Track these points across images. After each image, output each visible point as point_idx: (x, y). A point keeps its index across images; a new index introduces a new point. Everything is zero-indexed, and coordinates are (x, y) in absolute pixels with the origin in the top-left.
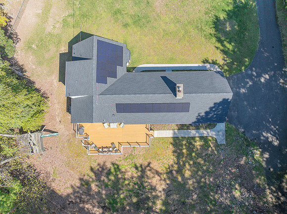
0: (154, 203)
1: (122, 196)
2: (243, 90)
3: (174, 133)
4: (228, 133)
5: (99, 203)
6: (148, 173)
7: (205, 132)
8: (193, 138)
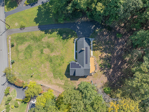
0: (109, 56)
1: (107, 64)
2: (81, 33)
3: (92, 50)
4: (92, 37)
5: (109, 70)
6: (102, 57)
7: (92, 43)
8: (93, 46)
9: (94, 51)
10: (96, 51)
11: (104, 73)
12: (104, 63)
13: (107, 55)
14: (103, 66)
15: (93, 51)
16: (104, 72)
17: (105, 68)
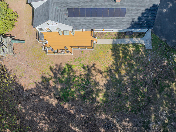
6: (93, 72)
7: (137, 40)
8: (128, 45)
9: (111, 47)
10: (113, 55)
11: (45, 80)
12: (77, 79)
13: (99, 90)
14: (66, 76)
15: (113, 44)
16: (47, 80)
17: (61, 82)
